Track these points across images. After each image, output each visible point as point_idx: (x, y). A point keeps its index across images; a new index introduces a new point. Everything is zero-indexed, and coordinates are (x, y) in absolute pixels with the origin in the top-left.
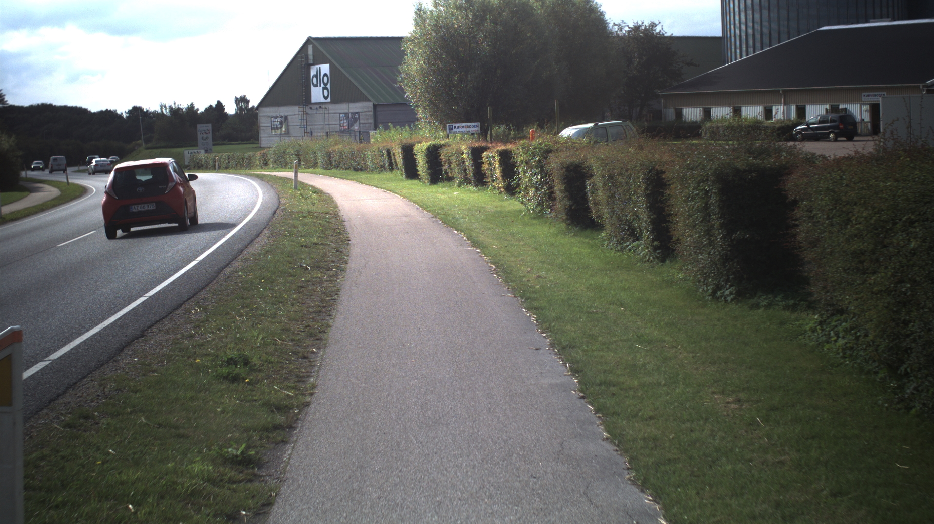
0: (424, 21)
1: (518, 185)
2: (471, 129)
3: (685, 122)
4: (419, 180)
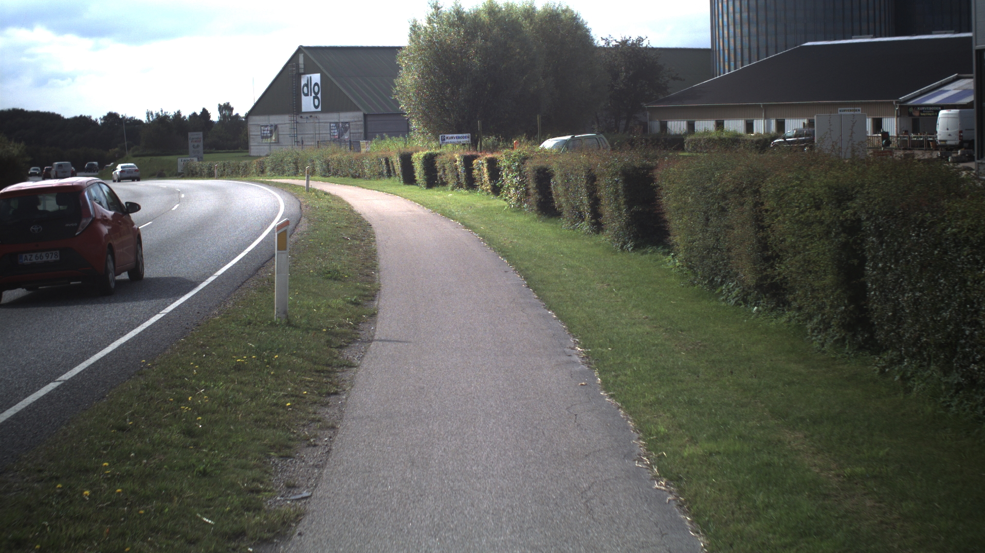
0: (419, 36)
1: (502, 186)
2: (462, 140)
3: (670, 135)
4: (416, 185)
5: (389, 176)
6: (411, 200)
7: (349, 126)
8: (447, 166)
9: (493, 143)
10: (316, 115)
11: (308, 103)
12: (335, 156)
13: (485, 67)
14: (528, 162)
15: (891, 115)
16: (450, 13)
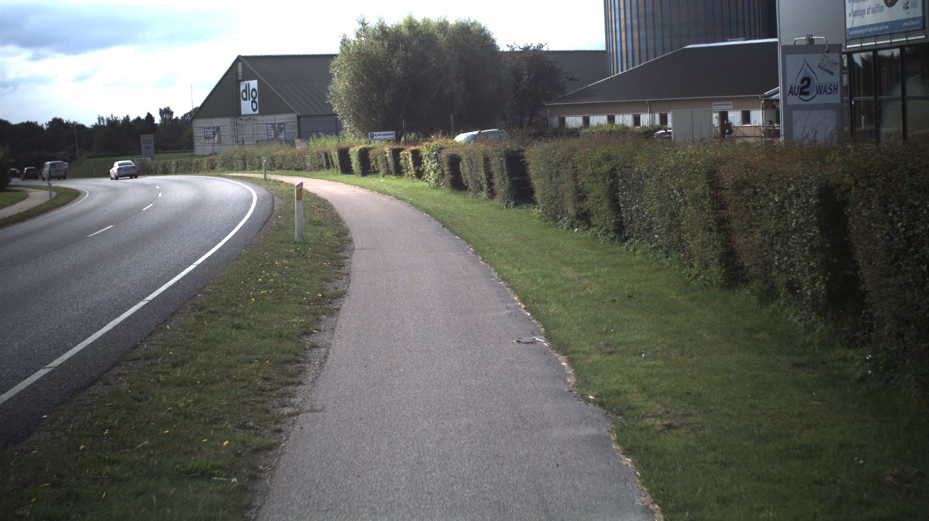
0: (349, 48)
1: (424, 170)
2: (388, 137)
3: (567, 129)
4: (353, 174)
5: (328, 168)
6: (352, 185)
7: (284, 127)
8: (379, 158)
9: (415, 138)
10: (254, 117)
11: (247, 107)
12: (280, 152)
13: (406, 74)
14: (443, 151)
15: (757, 108)
16: (375, 29)
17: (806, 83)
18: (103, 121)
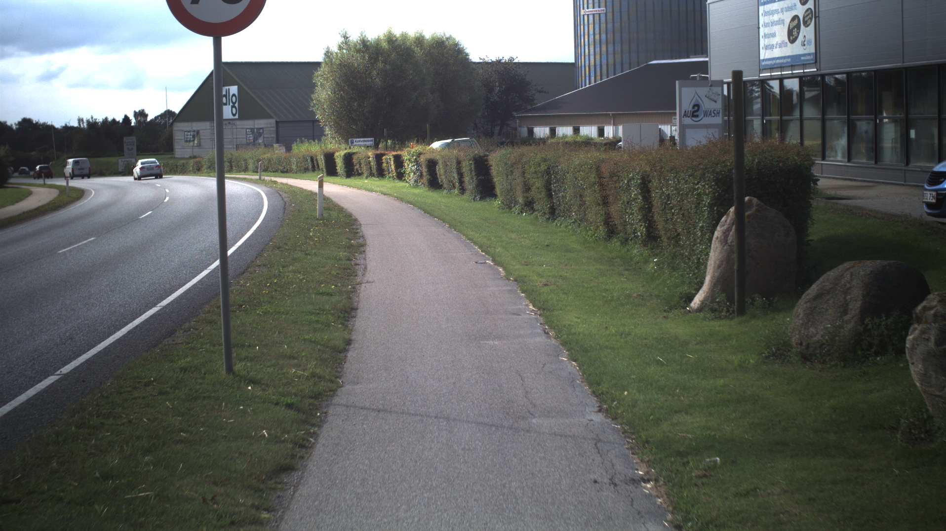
1: (405, 172)
2: (367, 143)
3: (535, 138)
4: (337, 176)
5: (314, 169)
6: (339, 185)
7: (263, 132)
8: (362, 161)
10: (234, 122)
11: (228, 112)
12: (266, 156)
13: (385, 85)
14: (422, 156)
16: (357, 42)
17: (696, 108)
18: (83, 123)
